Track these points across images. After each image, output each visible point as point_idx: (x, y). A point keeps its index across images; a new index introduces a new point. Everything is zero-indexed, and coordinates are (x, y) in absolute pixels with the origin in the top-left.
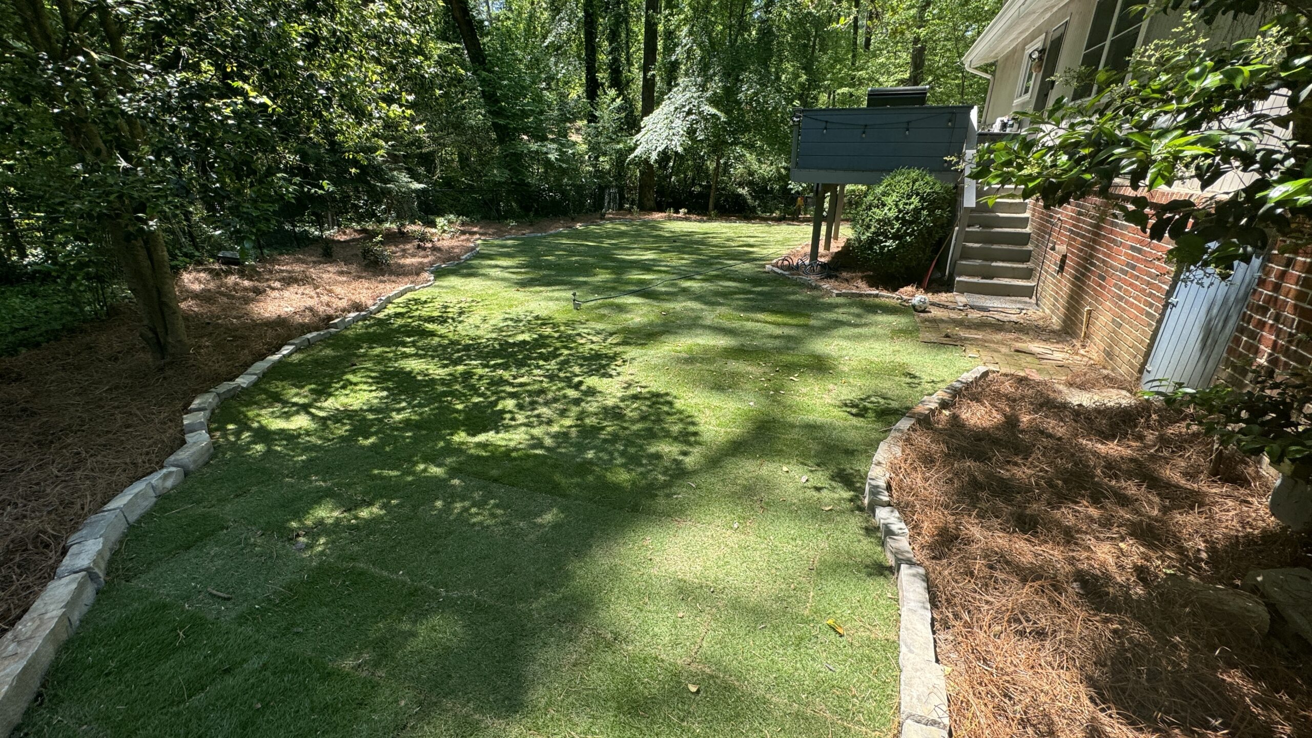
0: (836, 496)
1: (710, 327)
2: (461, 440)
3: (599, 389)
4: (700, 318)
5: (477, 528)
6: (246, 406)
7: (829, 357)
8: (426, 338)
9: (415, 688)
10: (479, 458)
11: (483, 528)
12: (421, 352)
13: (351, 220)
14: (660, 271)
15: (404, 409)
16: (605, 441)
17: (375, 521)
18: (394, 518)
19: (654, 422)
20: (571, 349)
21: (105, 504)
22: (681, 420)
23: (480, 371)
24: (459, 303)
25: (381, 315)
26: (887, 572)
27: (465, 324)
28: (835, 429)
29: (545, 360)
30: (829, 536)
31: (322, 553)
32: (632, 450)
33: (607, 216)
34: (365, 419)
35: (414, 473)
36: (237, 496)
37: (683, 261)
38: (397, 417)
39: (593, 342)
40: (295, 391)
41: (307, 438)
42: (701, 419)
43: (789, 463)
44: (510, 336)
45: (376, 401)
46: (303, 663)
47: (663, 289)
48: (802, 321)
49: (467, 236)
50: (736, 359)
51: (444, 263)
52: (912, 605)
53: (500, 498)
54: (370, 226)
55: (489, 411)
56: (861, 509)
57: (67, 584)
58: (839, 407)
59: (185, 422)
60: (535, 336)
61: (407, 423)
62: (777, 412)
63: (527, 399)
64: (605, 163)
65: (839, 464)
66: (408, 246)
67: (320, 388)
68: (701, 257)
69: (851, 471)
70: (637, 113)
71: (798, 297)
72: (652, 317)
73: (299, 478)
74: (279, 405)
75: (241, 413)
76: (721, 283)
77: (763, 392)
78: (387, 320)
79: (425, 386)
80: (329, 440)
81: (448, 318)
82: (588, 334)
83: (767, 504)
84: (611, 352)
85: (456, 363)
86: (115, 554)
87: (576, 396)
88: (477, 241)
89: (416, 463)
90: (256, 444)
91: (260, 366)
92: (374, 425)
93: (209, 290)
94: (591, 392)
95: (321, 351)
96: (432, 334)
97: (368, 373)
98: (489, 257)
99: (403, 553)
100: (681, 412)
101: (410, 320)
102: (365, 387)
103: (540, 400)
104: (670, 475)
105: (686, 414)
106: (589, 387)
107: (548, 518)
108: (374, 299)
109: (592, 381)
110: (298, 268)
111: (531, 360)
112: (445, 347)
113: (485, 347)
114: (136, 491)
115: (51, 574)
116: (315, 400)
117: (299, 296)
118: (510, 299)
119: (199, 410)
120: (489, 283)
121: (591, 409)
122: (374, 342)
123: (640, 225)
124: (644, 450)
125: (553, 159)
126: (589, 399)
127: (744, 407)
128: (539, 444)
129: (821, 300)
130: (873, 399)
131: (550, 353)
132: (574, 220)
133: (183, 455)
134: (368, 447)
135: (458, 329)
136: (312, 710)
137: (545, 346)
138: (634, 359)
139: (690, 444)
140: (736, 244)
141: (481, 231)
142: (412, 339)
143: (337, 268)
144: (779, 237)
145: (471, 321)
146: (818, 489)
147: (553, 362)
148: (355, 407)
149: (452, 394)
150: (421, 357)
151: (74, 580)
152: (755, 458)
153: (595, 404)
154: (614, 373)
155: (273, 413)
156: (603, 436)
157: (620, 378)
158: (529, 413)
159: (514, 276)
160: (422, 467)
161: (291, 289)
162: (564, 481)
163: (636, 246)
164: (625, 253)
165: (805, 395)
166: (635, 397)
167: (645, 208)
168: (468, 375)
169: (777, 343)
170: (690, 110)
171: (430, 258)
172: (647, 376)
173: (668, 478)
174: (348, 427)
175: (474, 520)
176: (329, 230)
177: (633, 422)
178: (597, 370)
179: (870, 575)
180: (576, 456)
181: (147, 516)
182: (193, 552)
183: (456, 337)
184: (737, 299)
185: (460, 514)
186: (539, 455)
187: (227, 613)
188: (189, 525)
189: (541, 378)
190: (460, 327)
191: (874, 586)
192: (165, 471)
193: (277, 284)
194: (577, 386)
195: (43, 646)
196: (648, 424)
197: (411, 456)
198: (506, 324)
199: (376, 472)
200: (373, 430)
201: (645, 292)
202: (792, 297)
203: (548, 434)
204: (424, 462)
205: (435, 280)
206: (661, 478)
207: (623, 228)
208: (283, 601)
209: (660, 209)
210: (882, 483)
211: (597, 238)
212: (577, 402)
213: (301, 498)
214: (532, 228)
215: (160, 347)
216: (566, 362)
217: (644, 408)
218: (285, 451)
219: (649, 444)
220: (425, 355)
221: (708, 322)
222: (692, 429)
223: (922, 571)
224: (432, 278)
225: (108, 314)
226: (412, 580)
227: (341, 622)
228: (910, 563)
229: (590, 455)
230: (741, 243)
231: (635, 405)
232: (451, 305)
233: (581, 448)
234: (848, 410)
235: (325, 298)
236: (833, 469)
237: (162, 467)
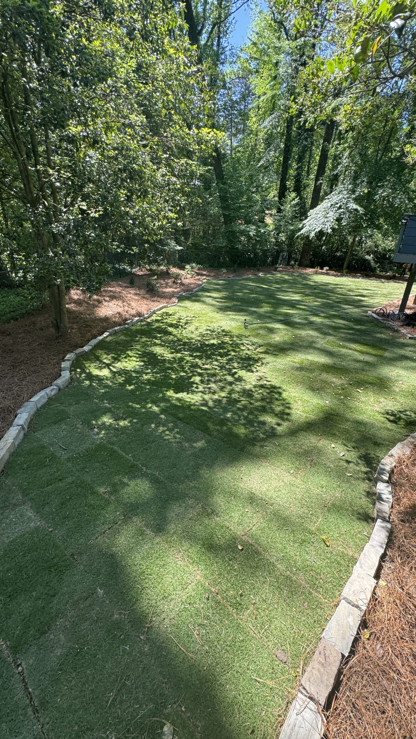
0: (358, 468)
1: (318, 349)
2: (171, 395)
3: (244, 378)
4: (314, 342)
5: (167, 442)
6: (86, 361)
7: (389, 379)
8: (167, 336)
9: (124, 509)
10: (176, 406)
11: (169, 442)
12: (163, 343)
13: (145, 263)
14: (300, 309)
15: (149, 373)
16: (239, 409)
17: (125, 428)
18: (133, 428)
19: (268, 403)
20: (236, 352)
21: (31, 398)
22: (283, 405)
23: (188, 358)
24: (187, 317)
25: (149, 320)
26: (370, 520)
27: (187, 330)
28: (373, 427)
29: (221, 357)
30: (343, 490)
31: (102, 438)
32: (251, 417)
33: (278, 269)
34: (131, 376)
35: (145, 408)
36: (76, 404)
37: (316, 302)
38: (145, 377)
39: (249, 350)
40: (105, 356)
41: (106, 381)
42: (294, 406)
43: (336, 443)
44: (207, 340)
45: (138, 367)
46: (86, 485)
47: (299, 321)
48: (379, 352)
49: (200, 277)
50: (327, 372)
51: (184, 292)
52: (374, 543)
53: (180, 429)
54: (154, 267)
55: (187, 381)
56: (370, 480)
57: (16, 430)
58: (382, 414)
59: (62, 366)
60: (220, 342)
61: (149, 380)
62: (341, 409)
63: (206, 378)
64: (283, 237)
65: (367, 450)
66: (170, 281)
67: (116, 356)
68: (329, 301)
69: (373, 456)
70: (308, 206)
71: (383, 336)
72: (286, 338)
73: (100, 401)
74: (98, 362)
75: (84, 364)
76: (335, 321)
77: (337, 396)
78: (151, 323)
79: (161, 363)
80: (115, 384)
81: (180, 325)
82: (248, 344)
83: (315, 464)
84: (256, 357)
85: (178, 352)
86: (32, 420)
87: (231, 381)
88: (204, 280)
89: (148, 403)
90: (86, 380)
91: (94, 342)
92: (134, 379)
93: (80, 299)
94: (240, 379)
95: (119, 336)
96: (170, 334)
97: (137, 352)
98: (208, 291)
99: (133, 446)
100: (284, 400)
101: (161, 324)
102: (135, 359)
103: (213, 380)
104: (267, 435)
105: (287, 401)
106: (239, 376)
107: (200, 444)
108: (148, 311)
109: (242, 373)
110: (118, 289)
111: (214, 355)
112: (174, 342)
113: (193, 345)
114: (41, 395)
115: (10, 424)
116: (113, 362)
117: (115, 306)
118: (212, 318)
119: (68, 360)
120: (204, 306)
121: (237, 389)
122: (143, 335)
123: (297, 276)
124: (257, 418)
125: (252, 235)
126: (238, 383)
127: (321, 402)
128: (206, 404)
129: (398, 340)
130: (408, 413)
131: (225, 352)
132: (259, 270)
133: (59, 382)
134: (129, 390)
135: (183, 332)
136: (86, 505)
137: (223, 348)
138: (268, 363)
139: (283, 420)
140: (354, 294)
141: (208, 274)
142: (160, 335)
143: (135, 292)
144: (385, 291)
145: (190, 328)
146: (348, 462)
147: (225, 359)
148: (128, 369)
149: (172, 369)
150: (162, 346)
151: (17, 429)
152: (317, 435)
153: (240, 387)
154: (254, 370)
155: (95, 366)
156: (238, 406)
157: (257, 374)
158: (205, 386)
159: (218, 304)
160: (150, 405)
161: (113, 302)
162: (212, 427)
163: (290, 290)
164: (283, 294)
165: (362, 402)
166: (262, 386)
167: (302, 265)
168: (181, 359)
169: (357, 365)
170: (340, 206)
171: (178, 290)
172: (272, 375)
173: (265, 437)
174: (123, 379)
175: (166, 438)
176: (135, 268)
177: (257, 400)
178: (246, 367)
179: (359, 519)
180: (221, 415)
181: (43, 406)
182: (57, 426)
183: (181, 337)
184: (342, 333)
185: (161, 433)
186: (204, 410)
187: (64, 455)
188: (57, 413)
189: (216, 367)
190: (184, 331)
191: (359, 526)
192: (52, 387)
193: (107, 299)
194: (233, 375)
195: (6, 453)
196: (264, 404)
197: (147, 399)
198: (207, 332)
199: (130, 404)
200: (134, 382)
201: (287, 321)
202: (379, 335)
203: (212, 399)
204: (151, 403)
205: (178, 302)
206: (262, 436)
207: (287, 277)
208: (84, 456)
209: (312, 267)
210: (388, 468)
211: (270, 283)
212: (231, 384)
213: (98, 410)
214: (234, 274)
215: (57, 327)
216: (231, 360)
217: (265, 394)
218: (97, 386)
219: (261, 415)
220: (164, 345)
221: (318, 346)
222: (287, 411)
223: (389, 526)
224: (177, 301)
225: (42, 308)
226: (134, 460)
227: (102, 471)
228: (384, 519)
229: (229, 415)
230: (358, 294)
231: (260, 391)
232: (183, 318)
233: (226, 410)
234: (388, 417)
235: (126, 308)
236: (363, 451)
237: (51, 385)
